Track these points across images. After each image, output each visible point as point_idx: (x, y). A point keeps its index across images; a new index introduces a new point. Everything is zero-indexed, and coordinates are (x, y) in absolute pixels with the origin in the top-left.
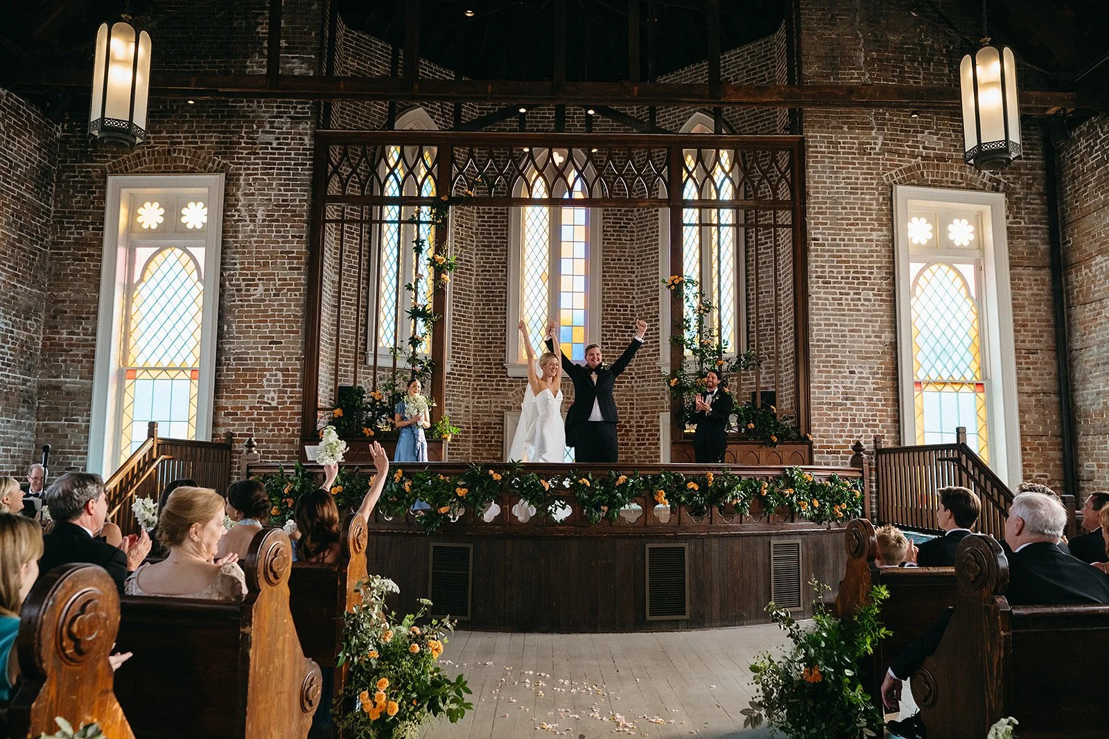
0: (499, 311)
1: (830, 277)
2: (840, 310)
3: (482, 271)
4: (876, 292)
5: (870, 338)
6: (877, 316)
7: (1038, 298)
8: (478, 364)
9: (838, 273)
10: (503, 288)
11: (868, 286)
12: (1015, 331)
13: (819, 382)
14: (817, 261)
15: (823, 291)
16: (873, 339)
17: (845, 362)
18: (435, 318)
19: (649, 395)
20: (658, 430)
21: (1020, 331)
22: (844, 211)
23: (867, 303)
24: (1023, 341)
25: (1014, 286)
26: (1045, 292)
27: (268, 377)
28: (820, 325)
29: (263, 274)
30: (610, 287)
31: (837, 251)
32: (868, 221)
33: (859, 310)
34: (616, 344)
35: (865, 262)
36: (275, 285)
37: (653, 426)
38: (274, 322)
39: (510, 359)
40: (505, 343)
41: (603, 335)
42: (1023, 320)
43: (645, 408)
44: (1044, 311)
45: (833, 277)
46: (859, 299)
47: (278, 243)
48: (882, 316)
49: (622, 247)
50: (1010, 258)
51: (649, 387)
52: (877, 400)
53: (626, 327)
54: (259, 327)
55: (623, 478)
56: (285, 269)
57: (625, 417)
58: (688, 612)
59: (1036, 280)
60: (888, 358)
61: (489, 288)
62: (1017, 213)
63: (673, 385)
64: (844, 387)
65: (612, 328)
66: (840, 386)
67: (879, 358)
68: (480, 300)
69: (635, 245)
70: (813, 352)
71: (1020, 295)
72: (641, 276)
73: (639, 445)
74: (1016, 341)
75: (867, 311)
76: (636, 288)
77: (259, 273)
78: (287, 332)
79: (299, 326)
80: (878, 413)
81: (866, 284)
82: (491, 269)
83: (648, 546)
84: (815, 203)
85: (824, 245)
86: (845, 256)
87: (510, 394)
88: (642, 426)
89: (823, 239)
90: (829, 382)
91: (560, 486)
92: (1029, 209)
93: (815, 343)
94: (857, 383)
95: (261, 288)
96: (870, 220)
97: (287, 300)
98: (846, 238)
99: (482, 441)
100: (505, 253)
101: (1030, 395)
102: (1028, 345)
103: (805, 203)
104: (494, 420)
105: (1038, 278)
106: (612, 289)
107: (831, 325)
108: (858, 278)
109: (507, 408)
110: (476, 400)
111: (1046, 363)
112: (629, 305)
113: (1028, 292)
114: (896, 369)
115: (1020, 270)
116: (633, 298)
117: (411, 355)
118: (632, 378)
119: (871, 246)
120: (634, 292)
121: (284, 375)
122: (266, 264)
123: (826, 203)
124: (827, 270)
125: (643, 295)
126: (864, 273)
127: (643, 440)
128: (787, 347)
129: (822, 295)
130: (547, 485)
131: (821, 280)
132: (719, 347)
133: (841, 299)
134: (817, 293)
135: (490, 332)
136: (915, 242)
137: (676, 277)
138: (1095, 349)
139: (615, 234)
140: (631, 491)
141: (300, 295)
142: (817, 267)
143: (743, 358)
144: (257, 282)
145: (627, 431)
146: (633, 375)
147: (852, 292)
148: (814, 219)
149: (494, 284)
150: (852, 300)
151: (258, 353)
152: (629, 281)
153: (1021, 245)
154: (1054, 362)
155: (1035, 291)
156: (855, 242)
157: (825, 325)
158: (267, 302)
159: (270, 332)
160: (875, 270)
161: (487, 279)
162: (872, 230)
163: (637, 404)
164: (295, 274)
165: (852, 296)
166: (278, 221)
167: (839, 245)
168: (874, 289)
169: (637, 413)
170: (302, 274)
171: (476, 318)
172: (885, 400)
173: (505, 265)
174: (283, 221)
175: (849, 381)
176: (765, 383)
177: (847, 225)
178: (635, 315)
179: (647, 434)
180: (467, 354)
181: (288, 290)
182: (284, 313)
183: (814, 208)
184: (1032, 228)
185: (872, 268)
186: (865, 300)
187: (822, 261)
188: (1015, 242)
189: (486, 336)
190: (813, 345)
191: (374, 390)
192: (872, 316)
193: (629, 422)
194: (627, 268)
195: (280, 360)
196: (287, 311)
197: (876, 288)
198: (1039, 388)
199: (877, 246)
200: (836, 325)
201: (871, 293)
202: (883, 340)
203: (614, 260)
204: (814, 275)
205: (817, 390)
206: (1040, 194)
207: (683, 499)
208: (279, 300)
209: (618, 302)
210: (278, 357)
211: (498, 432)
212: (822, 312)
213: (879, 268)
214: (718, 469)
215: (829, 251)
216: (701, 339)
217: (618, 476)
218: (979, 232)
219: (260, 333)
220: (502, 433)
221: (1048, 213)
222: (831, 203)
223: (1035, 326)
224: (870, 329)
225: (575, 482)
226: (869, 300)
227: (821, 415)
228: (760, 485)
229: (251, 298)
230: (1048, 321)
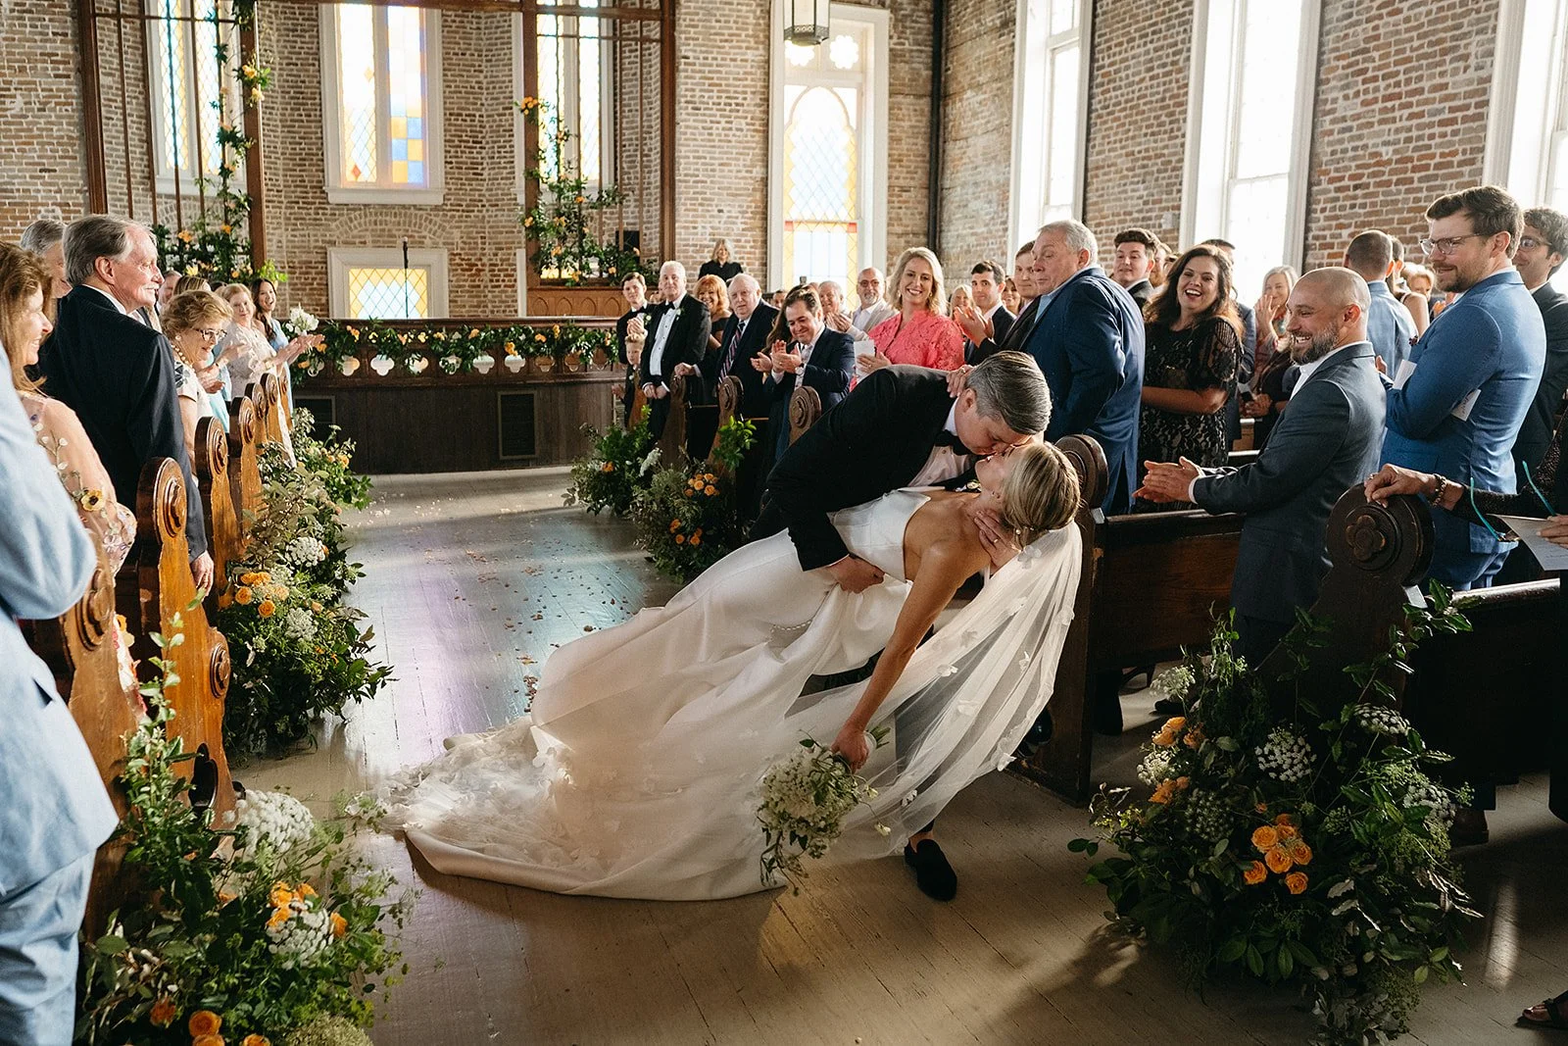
0: (312, 118)
1: (701, 103)
2: (709, 141)
3: (288, 64)
4: (749, 120)
5: (740, 173)
6: (749, 148)
7: (916, 130)
8: (290, 186)
9: (709, 97)
10: (315, 87)
11: (740, 114)
12: (890, 166)
13: (686, 222)
14: (686, 84)
15: (692, 118)
16: (744, 174)
17: (713, 200)
18: (248, 145)
19: (504, 227)
20: (515, 270)
21: (894, 167)
22: (718, 24)
23: (738, 133)
24: (897, 178)
25: (892, 117)
26: (923, 123)
27: (43, 212)
28: (688, 157)
29: (20, 83)
30: (453, 89)
31: (709, 72)
32: (743, 37)
33: (730, 141)
34: (461, 163)
35: (738, 86)
36: (38, 96)
37: (510, 265)
38: (42, 144)
39: (331, 181)
40: (322, 160)
41: (446, 151)
42: (900, 155)
43: (499, 243)
44: (921, 145)
45: (703, 103)
46: (731, 129)
47: (36, 41)
48: (754, 149)
49: (466, 37)
50: (890, 85)
51: (503, 218)
52: (746, 241)
53: (474, 142)
54: (24, 151)
55: (475, 332)
56: (49, 76)
57: (475, 254)
58: (537, 452)
59: (915, 110)
60: (758, 196)
61: (297, 87)
62: (902, 32)
63: (528, 225)
64: (712, 228)
65: (457, 143)
66: (708, 225)
67: (749, 196)
68: (287, 103)
69: (482, 36)
70: (680, 187)
71: (899, 126)
72: (491, 77)
73: (493, 287)
74: (890, 178)
75: (740, 142)
76: (485, 92)
77: (16, 80)
78: (61, 157)
79: (77, 150)
80: (746, 256)
81: (738, 111)
82: (299, 62)
83: (500, 393)
84: (686, 14)
85: (694, 64)
86: (718, 79)
87: (333, 225)
88: (496, 265)
89: (695, 58)
90: (695, 222)
91: (416, 339)
92: (913, 28)
93: (682, 178)
94: (725, 223)
95: (19, 101)
96: (746, 36)
97: (56, 116)
98: (719, 57)
99: (302, 284)
100: (316, 40)
101: (899, 236)
102: (902, 182)
103: (674, 15)
104: (315, 257)
105: (917, 108)
106: (455, 92)
107: (699, 158)
108: (730, 105)
109: (330, 242)
110: (290, 233)
111: (919, 202)
112: (477, 114)
113: (906, 124)
114: (766, 207)
115: (900, 98)
116: (482, 105)
117: (221, 188)
118: (483, 206)
119: (746, 67)
120: (483, 97)
121: (63, 211)
122: (22, 70)
123: (698, 14)
124: (698, 94)
125: (495, 102)
126: (737, 98)
127: (498, 281)
128: (655, 178)
129: (691, 123)
130: (403, 339)
131: (690, 106)
132: (578, 181)
133: (711, 128)
134: (685, 120)
135: (303, 146)
136: (795, 63)
137: (530, 99)
138: (959, 189)
139: (458, 19)
140: (483, 343)
141: (73, 110)
142: (686, 90)
143: (604, 194)
144: (13, 92)
145: (479, 270)
146: (484, 203)
147: (723, 120)
148: (685, 32)
149: (303, 82)
150: (723, 129)
151: (27, 183)
152: (477, 82)
153: (903, 69)
154: (926, 200)
155: (913, 123)
156: (728, 62)
157: (694, 157)
158: (30, 119)
159: (39, 157)
160: (749, 96)
161: (294, 76)
162: (747, 48)
163: (490, 238)
164: (63, 83)
165: (723, 124)
166: (31, 12)
167: (711, 65)
168: (746, 118)
169: (489, 250)
170: (71, 84)
171: (283, 126)
172: (754, 241)
173: (317, 56)
174: (38, 12)
175: (717, 220)
176: (629, 222)
177: (721, 41)
178: (484, 127)
179: (502, 274)
180: (275, 174)
181: (57, 104)
182: (55, 134)
183: (685, 20)
184: (918, 50)
185: (745, 93)
186: (737, 130)
187: (692, 84)
188: (897, 66)
189: (298, 151)
190: (680, 181)
191: (180, 230)
192: (744, 148)
193: (481, 260)
194: (474, 66)
195: (56, 192)
196: (58, 130)
197: (749, 116)
198: (909, 229)
199: (752, 67)
200: (705, 158)
201: (743, 121)
202: (754, 175)
203: (457, 54)
204: (683, 100)
205: (683, 231)
206: (927, 11)
207: (531, 350)
208: (46, 117)
209: (462, 109)
210: (52, 188)
211: (321, 273)
212: (692, 143)
213: (753, 93)
214: (563, 321)
215: (700, 71)
216: (559, 172)
217: (470, 330)
218: (862, 53)
219: (26, 157)
220: (326, 273)
221: (933, 34)
222: (704, 15)
223: (910, 161)
224: (741, 163)
225: (431, 336)
226: (742, 130)
227: (686, 257)
228: (603, 336)
229: (8, 113)
230: (925, 156)
